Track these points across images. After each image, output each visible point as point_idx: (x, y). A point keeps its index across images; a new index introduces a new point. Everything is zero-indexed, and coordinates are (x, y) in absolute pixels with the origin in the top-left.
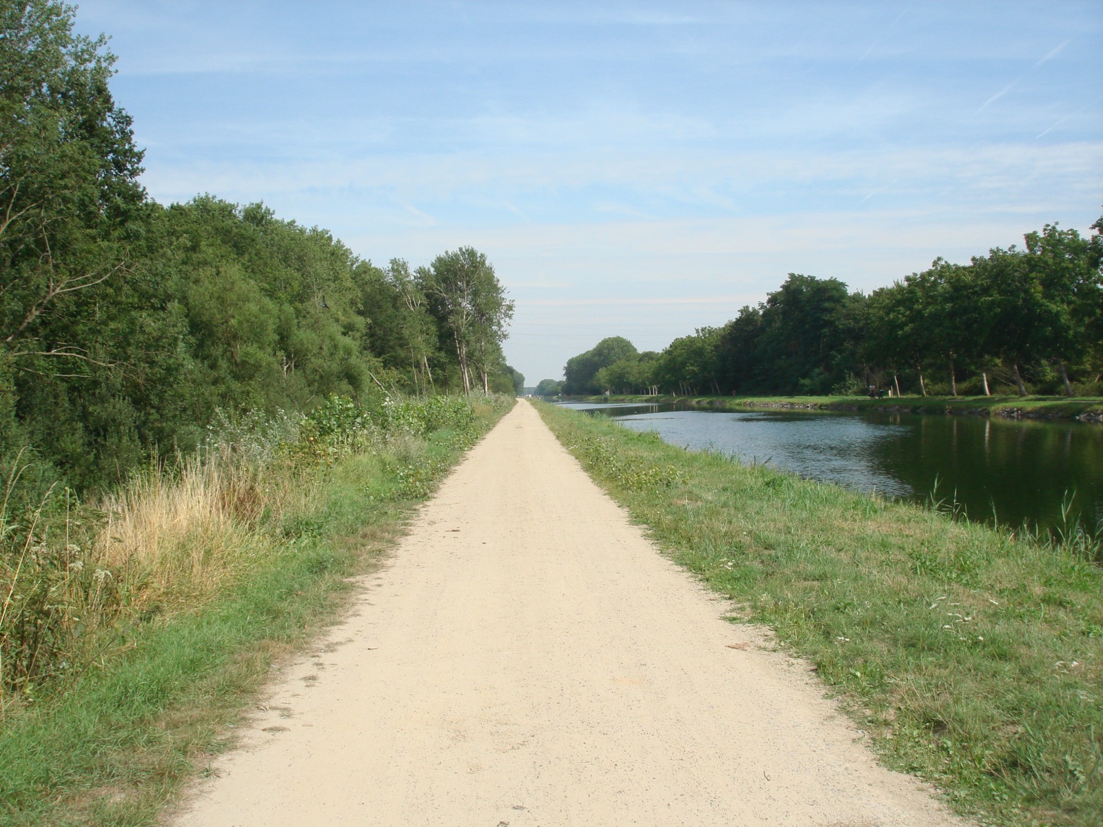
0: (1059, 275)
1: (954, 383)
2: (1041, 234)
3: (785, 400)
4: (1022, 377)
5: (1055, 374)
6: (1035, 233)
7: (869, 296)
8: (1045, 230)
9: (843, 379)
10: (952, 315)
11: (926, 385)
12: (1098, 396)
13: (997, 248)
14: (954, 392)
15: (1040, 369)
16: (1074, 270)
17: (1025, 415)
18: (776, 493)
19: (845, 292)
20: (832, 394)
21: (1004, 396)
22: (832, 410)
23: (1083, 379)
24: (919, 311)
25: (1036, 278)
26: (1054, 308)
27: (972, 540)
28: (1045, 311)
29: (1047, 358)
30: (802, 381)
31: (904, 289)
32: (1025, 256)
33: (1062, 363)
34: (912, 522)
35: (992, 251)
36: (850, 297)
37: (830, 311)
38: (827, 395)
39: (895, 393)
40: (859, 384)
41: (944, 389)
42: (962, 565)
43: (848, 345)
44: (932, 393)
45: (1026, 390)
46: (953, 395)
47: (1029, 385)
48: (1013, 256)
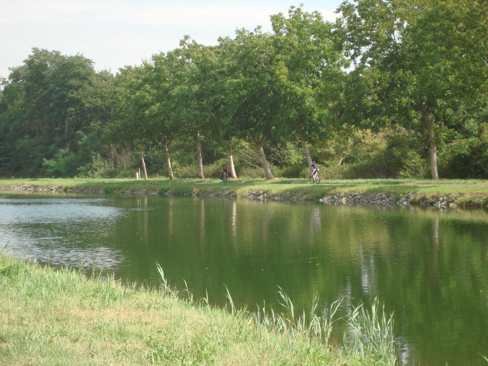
0: (304, 57)
1: (201, 166)
2: (286, 16)
3: (28, 182)
4: (268, 159)
5: (301, 157)
6: (280, 14)
7: (117, 74)
8: (290, 12)
9: (89, 160)
10: (200, 96)
11: (174, 168)
12: (341, 179)
13: (244, 29)
14: (202, 174)
15: (286, 151)
16: (319, 51)
17: (270, 198)
18: (13, 282)
19: (92, 69)
20: (78, 177)
21: (251, 179)
22: (77, 193)
23: (326, 162)
24: (166, 91)
25: (282, 59)
26: (299, 90)
27: (211, 326)
28: (291, 94)
29: (293, 140)
30: (46, 162)
31: (151, 68)
32: (272, 38)
33: (307, 146)
34: (152, 309)
35: (238, 32)
36: (97, 75)
37: (77, 88)
38: (72, 177)
39: (142, 175)
40: (107, 166)
41: (192, 172)
42: (198, 352)
43: (95, 125)
44: (180, 175)
45: (272, 173)
46: (201, 177)
47: (275, 167)
48: (259, 37)
